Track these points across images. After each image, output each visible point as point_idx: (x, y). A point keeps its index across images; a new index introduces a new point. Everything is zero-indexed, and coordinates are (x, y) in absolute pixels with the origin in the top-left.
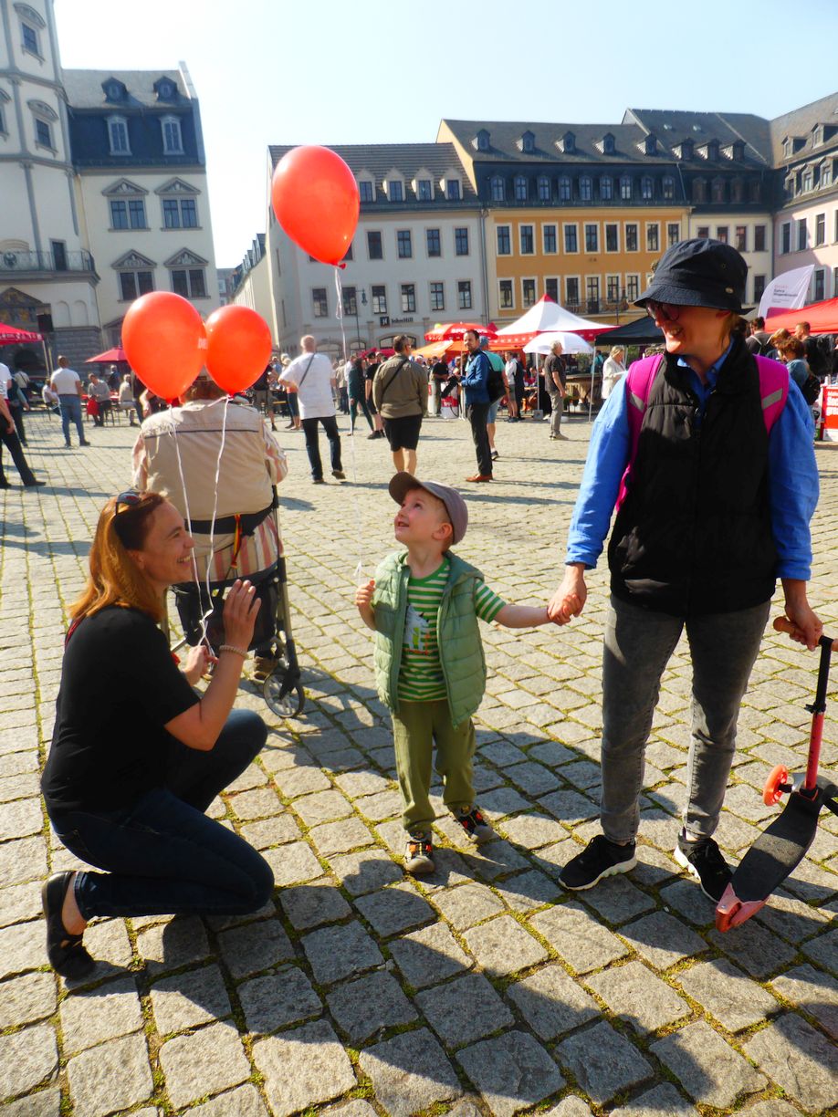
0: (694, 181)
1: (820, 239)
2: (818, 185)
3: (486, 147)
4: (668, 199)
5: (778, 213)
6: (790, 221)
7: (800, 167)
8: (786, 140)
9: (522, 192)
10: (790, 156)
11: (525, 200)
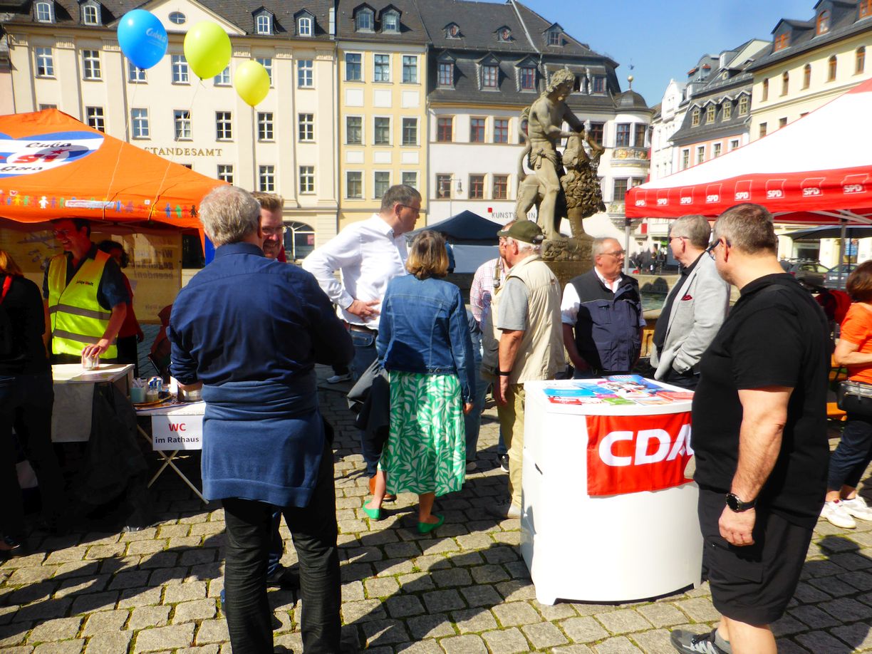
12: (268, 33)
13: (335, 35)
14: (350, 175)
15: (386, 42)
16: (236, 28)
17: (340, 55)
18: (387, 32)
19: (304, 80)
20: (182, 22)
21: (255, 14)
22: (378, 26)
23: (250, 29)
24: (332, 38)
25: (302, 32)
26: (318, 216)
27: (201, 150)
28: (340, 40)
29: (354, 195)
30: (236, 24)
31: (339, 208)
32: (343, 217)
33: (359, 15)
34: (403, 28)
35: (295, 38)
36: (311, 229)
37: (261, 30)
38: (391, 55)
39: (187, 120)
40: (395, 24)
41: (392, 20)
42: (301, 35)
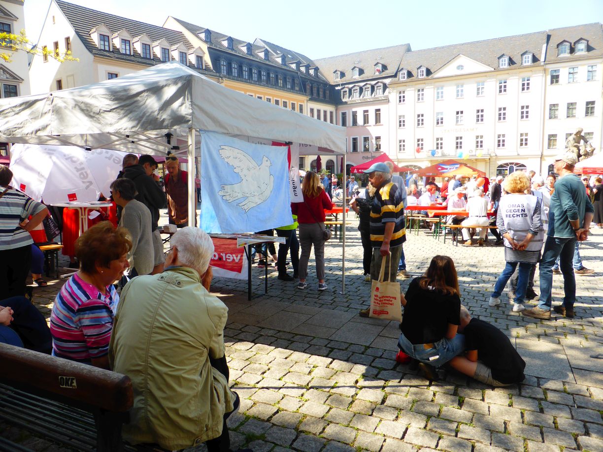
0: (307, 83)
1: (366, 120)
2: (362, 96)
3: (209, 40)
4: (297, 90)
5: (340, 106)
6: (347, 111)
7: (351, 86)
8: (336, 71)
9: (235, 72)
10: (339, 79)
11: (237, 77)
12: (506, 66)
13: (544, 62)
14: (550, 136)
15: (576, 60)
16: (488, 67)
17: (547, 72)
18: (577, 54)
19: (525, 87)
20: (462, 69)
21: (499, 58)
22: (572, 50)
23: (496, 66)
24: (542, 64)
25: (525, 62)
26: (529, 159)
27: (468, 130)
28: (547, 64)
29: (552, 147)
30: (489, 65)
31: (542, 155)
32: (545, 160)
33: (560, 47)
34: (589, 48)
35: (522, 67)
36: (525, 166)
37: (502, 65)
38: (579, 67)
39: (462, 115)
40: (584, 48)
41: (582, 46)
42: (524, 64)
